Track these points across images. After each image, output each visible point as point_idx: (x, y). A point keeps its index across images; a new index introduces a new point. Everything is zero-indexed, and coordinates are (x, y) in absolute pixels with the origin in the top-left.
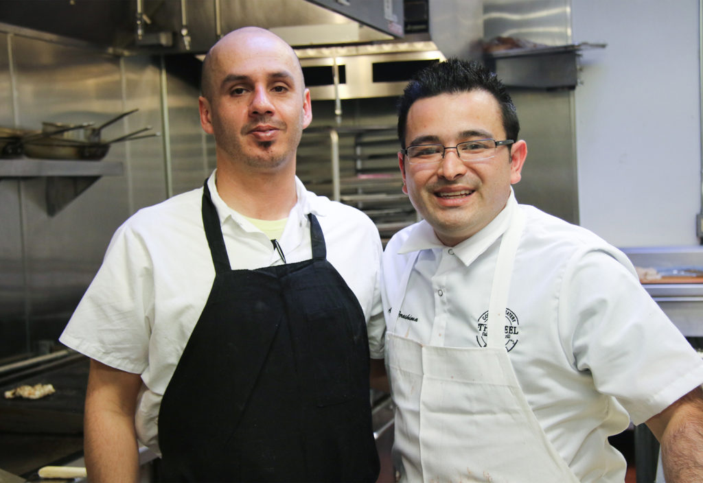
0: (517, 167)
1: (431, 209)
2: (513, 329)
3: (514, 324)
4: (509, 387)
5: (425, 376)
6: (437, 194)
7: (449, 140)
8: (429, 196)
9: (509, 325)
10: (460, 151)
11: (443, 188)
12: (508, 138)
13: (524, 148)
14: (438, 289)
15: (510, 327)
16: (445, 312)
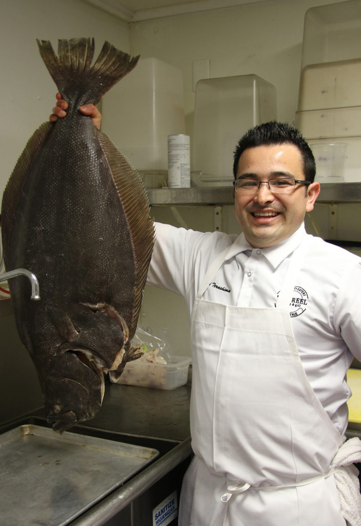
0: (311, 201)
1: (248, 225)
2: (304, 301)
3: (305, 298)
4: (286, 336)
5: (226, 328)
6: (253, 214)
7: (264, 177)
8: (248, 215)
9: (301, 298)
10: (271, 186)
11: (257, 210)
12: (307, 179)
13: (318, 188)
14: (248, 271)
15: (301, 300)
16: (250, 287)
